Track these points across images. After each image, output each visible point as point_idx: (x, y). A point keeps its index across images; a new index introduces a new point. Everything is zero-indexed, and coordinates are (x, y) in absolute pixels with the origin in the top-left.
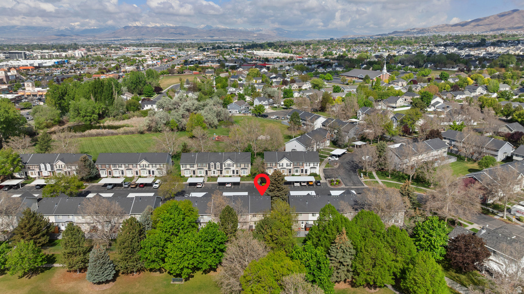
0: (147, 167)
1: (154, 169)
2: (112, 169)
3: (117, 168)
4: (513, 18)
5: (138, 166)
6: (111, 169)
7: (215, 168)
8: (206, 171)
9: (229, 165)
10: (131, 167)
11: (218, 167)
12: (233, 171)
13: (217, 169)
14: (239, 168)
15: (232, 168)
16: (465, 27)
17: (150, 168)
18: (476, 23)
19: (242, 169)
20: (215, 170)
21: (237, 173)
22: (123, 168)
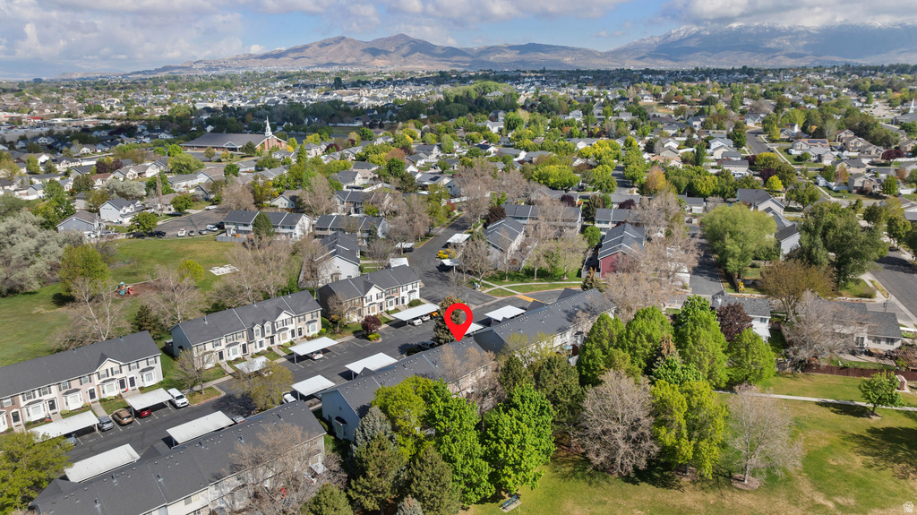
0: (117, 372)
1: (135, 373)
2: (23, 404)
3: (38, 398)
4: (341, 48)
5: (95, 376)
6: (18, 407)
7: (263, 335)
8: (244, 346)
9: (285, 322)
10: (75, 384)
11: (268, 331)
12: (293, 332)
13: (267, 335)
14: (303, 323)
15: (290, 327)
16: (281, 59)
17: (126, 374)
18: (295, 55)
19: (309, 323)
20: (263, 339)
21: (300, 333)
22: (55, 392)
